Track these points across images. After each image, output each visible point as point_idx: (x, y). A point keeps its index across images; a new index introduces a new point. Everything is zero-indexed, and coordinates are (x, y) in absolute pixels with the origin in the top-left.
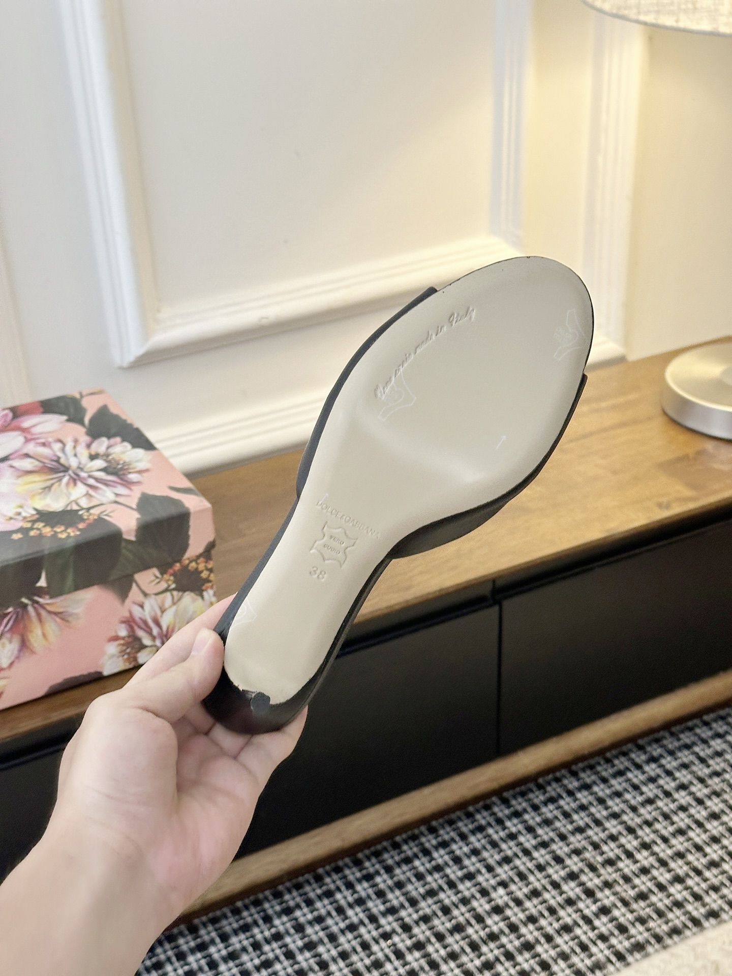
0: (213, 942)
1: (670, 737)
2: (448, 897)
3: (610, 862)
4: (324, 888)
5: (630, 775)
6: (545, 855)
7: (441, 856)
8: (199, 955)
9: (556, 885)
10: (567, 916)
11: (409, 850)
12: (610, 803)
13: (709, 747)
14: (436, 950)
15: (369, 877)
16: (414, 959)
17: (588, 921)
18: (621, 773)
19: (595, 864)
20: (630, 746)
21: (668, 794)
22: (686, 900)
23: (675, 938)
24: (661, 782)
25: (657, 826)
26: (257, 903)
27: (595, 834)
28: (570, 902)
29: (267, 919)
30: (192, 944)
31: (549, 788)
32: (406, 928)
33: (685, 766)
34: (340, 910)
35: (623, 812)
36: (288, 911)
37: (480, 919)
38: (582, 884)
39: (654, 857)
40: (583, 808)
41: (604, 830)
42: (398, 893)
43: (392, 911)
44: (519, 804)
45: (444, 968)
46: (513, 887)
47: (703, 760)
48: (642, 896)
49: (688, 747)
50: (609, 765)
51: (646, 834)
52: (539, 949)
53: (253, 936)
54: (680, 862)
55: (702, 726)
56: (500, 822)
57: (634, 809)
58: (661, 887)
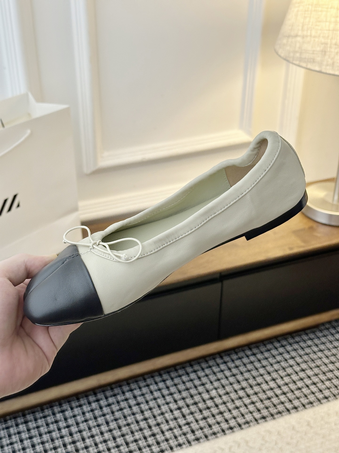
0: (102, 399)
1: (290, 338)
2: (193, 391)
3: (259, 384)
4: (146, 382)
5: (272, 351)
6: (233, 379)
7: (193, 376)
8: (96, 403)
9: (236, 391)
10: (238, 403)
11: (181, 372)
12: (262, 361)
13: (306, 343)
14: (185, 411)
15: (164, 381)
16: (177, 413)
17: (246, 405)
18: (268, 350)
19: (252, 385)
20: (273, 340)
21: (286, 360)
22: (285, 401)
23: (279, 415)
24: (284, 355)
25: (279, 372)
26: (120, 386)
27: (254, 373)
28: (240, 398)
29: (123, 393)
30: (94, 398)
31: (239, 353)
32: (176, 401)
33: (295, 350)
34: (151, 392)
35: (267, 366)
36: (131, 390)
37: (204, 401)
38: (245, 392)
39: (276, 384)
40: (252, 362)
41: (258, 371)
42: (174, 387)
43: (171, 394)
44: (227, 359)
45: (187, 417)
46: (219, 390)
47: (302, 348)
48: (269, 398)
49: (297, 342)
50: (264, 346)
51: (275, 375)
52: (225, 414)
53: (117, 399)
54: (286, 386)
55: (304, 335)
56: (218, 365)
57: (272, 365)
58: (277, 396)
